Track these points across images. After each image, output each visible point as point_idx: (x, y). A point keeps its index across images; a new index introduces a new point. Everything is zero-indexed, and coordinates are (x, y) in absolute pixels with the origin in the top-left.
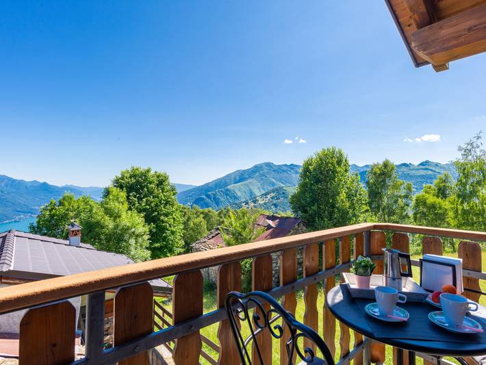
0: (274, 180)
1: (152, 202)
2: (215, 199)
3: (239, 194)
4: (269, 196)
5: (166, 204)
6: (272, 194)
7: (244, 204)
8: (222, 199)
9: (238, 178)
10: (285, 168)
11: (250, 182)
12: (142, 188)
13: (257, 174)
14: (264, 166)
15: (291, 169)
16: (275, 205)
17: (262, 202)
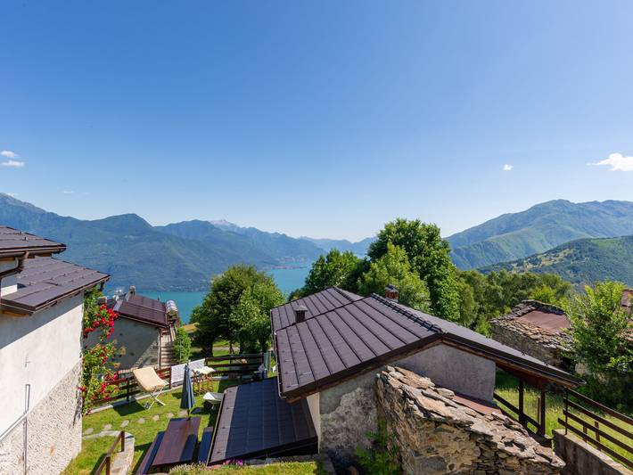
0: (570, 228)
1: (423, 261)
2: (468, 256)
3: (506, 249)
4: (561, 255)
5: (439, 265)
6: (567, 251)
7: (515, 265)
8: (478, 256)
9: (504, 226)
10: (595, 208)
11: (524, 232)
12: (412, 244)
13: (538, 219)
14: (551, 205)
15: (608, 208)
16: (574, 269)
17: (548, 263)
